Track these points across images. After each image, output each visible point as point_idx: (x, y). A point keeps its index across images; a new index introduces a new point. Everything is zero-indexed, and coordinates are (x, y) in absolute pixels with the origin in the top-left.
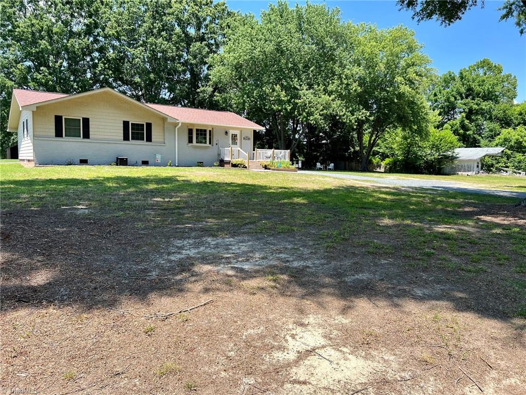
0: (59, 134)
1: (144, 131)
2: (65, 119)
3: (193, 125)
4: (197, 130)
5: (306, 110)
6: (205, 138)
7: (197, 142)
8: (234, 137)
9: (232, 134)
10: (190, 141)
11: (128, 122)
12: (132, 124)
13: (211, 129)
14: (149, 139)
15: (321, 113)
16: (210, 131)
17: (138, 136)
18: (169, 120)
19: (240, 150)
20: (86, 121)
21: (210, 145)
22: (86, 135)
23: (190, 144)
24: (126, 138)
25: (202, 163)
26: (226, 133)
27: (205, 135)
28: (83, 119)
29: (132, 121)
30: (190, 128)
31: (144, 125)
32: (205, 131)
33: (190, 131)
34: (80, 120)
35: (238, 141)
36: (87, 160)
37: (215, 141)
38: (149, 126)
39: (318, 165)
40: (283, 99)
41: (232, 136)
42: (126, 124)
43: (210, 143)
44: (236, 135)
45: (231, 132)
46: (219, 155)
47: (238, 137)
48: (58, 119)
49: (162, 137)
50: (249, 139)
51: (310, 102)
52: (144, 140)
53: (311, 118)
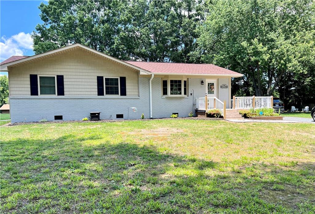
0: (34, 92)
1: (118, 85)
2: (40, 77)
3: (167, 76)
4: (172, 81)
5: (284, 58)
6: (180, 89)
7: (171, 94)
8: (211, 86)
9: (209, 84)
10: (165, 93)
11: (102, 77)
12: (106, 79)
13: (186, 79)
14: (124, 93)
15: (300, 59)
16: (185, 82)
17: (112, 91)
18: (142, 73)
19: (216, 99)
20: (61, 79)
21: (185, 96)
22: (61, 92)
23: (165, 96)
24: (100, 93)
25: (177, 114)
26: (202, 82)
27: (180, 85)
28: (58, 76)
29: (106, 75)
30: (165, 79)
31: (118, 79)
32: (180, 81)
33: (165, 83)
34: (54, 77)
35: (215, 90)
36: (62, 116)
37: (190, 91)
38: (123, 80)
39: (293, 108)
40: (261, 50)
41: (209, 85)
42: (100, 79)
43: (185, 93)
44: (213, 84)
45: (208, 81)
46: (194, 105)
47: (215, 86)
48: (33, 78)
49: (137, 91)
50: (227, 87)
51: (288, 51)
52: (118, 94)
53: (290, 65)
